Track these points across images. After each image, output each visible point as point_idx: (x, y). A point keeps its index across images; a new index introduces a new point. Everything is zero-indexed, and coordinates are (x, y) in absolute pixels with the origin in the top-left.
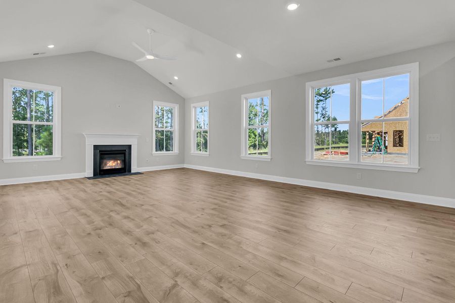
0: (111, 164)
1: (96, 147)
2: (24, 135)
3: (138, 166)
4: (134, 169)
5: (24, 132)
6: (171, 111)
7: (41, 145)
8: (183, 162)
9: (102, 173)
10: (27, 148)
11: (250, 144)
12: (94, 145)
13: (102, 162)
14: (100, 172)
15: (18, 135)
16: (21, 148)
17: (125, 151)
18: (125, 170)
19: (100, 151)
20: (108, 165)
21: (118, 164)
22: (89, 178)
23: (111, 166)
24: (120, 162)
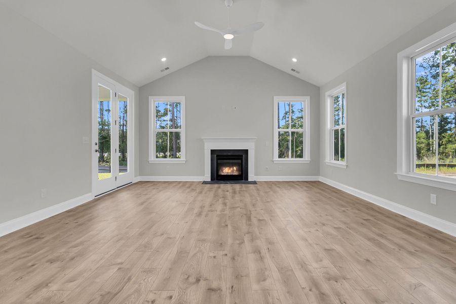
1: (213, 152)
3: (256, 174)
4: (251, 177)
8: (318, 174)
9: (219, 178)
12: (211, 150)
14: (217, 178)
17: (242, 156)
18: (242, 177)
19: (217, 156)
20: (224, 171)
21: (234, 170)
23: (228, 173)
24: (236, 169)
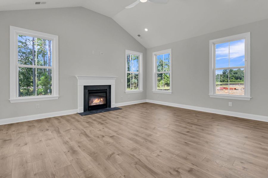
0: (96, 101)
1: (85, 87)
2: (31, 78)
3: (116, 102)
4: (113, 105)
5: (31, 76)
6: (137, 58)
7: (41, 84)
8: (146, 98)
9: (90, 109)
10: (33, 86)
11: (165, 83)
12: (84, 86)
13: (90, 100)
15: (28, 79)
16: (29, 86)
17: (107, 90)
18: (106, 106)
19: (88, 91)
20: (94, 102)
21: (101, 101)
22: (81, 114)
23: (97, 103)
24: (103, 100)
